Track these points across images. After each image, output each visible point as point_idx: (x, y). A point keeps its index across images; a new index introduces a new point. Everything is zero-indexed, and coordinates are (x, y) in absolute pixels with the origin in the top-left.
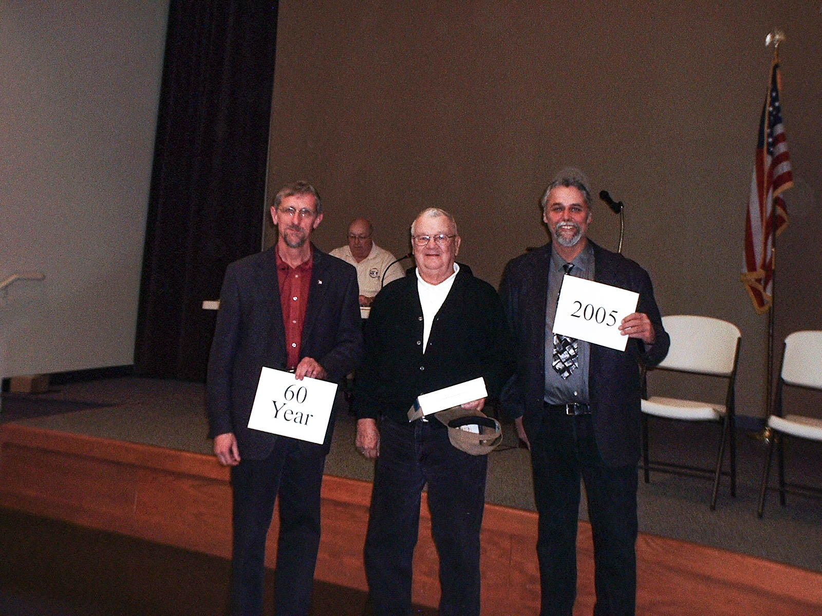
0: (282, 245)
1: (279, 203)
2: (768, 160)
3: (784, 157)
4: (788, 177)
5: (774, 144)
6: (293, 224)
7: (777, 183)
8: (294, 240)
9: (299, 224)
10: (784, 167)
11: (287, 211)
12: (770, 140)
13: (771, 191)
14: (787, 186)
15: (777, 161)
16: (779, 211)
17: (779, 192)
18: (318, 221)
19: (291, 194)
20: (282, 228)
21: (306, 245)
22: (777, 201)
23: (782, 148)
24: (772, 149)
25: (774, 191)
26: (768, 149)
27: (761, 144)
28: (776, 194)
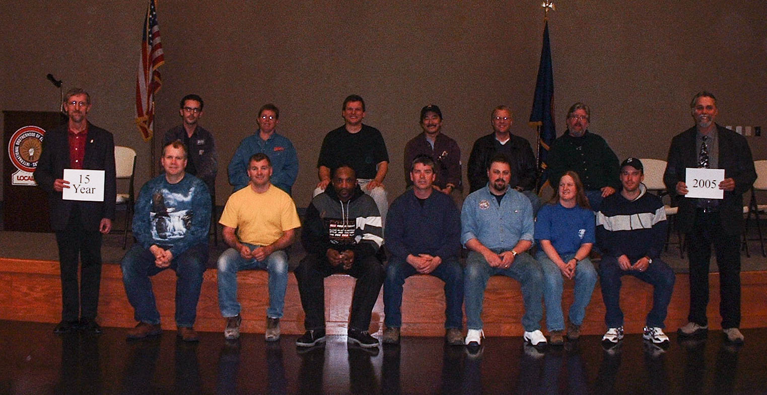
2: (149, 48)
3: (160, 46)
4: (161, 58)
5: (152, 39)
7: (154, 62)
10: (159, 52)
12: (150, 36)
13: (151, 67)
14: (161, 63)
15: (153, 50)
16: (156, 78)
17: (156, 67)
22: (156, 73)
23: (158, 40)
24: (151, 41)
25: (153, 67)
26: (149, 42)
27: (144, 39)
28: (155, 69)
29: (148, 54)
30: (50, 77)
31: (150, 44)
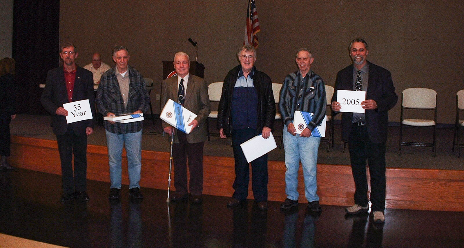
0: (65, 65)
1: (62, 51)
2: (251, 22)
3: (257, 20)
4: (258, 28)
5: (252, 16)
6: (67, 57)
7: (254, 30)
8: (68, 62)
9: (69, 57)
10: (257, 24)
11: (65, 53)
12: (252, 14)
13: (252, 34)
14: (258, 31)
15: (254, 23)
16: (255, 40)
17: (255, 34)
18: (77, 56)
19: (65, 47)
20: (64, 60)
21: (74, 64)
22: (254, 37)
23: (256, 17)
24: (252, 18)
25: (253, 33)
26: (251, 18)
27: (248, 16)
28: (254, 34)
29: (250, 25)
30: (190, 40)
31: (251, 19)
